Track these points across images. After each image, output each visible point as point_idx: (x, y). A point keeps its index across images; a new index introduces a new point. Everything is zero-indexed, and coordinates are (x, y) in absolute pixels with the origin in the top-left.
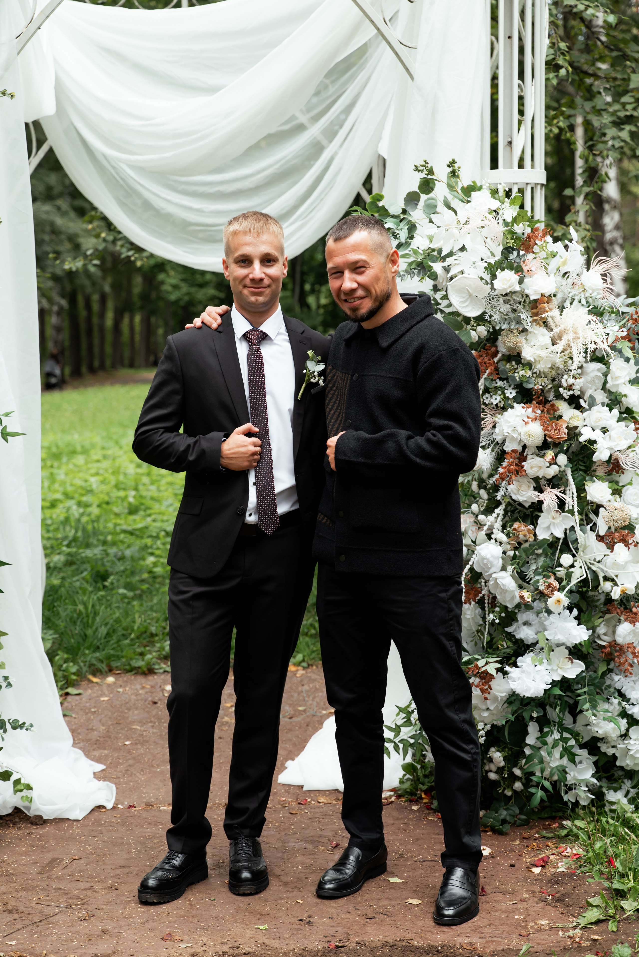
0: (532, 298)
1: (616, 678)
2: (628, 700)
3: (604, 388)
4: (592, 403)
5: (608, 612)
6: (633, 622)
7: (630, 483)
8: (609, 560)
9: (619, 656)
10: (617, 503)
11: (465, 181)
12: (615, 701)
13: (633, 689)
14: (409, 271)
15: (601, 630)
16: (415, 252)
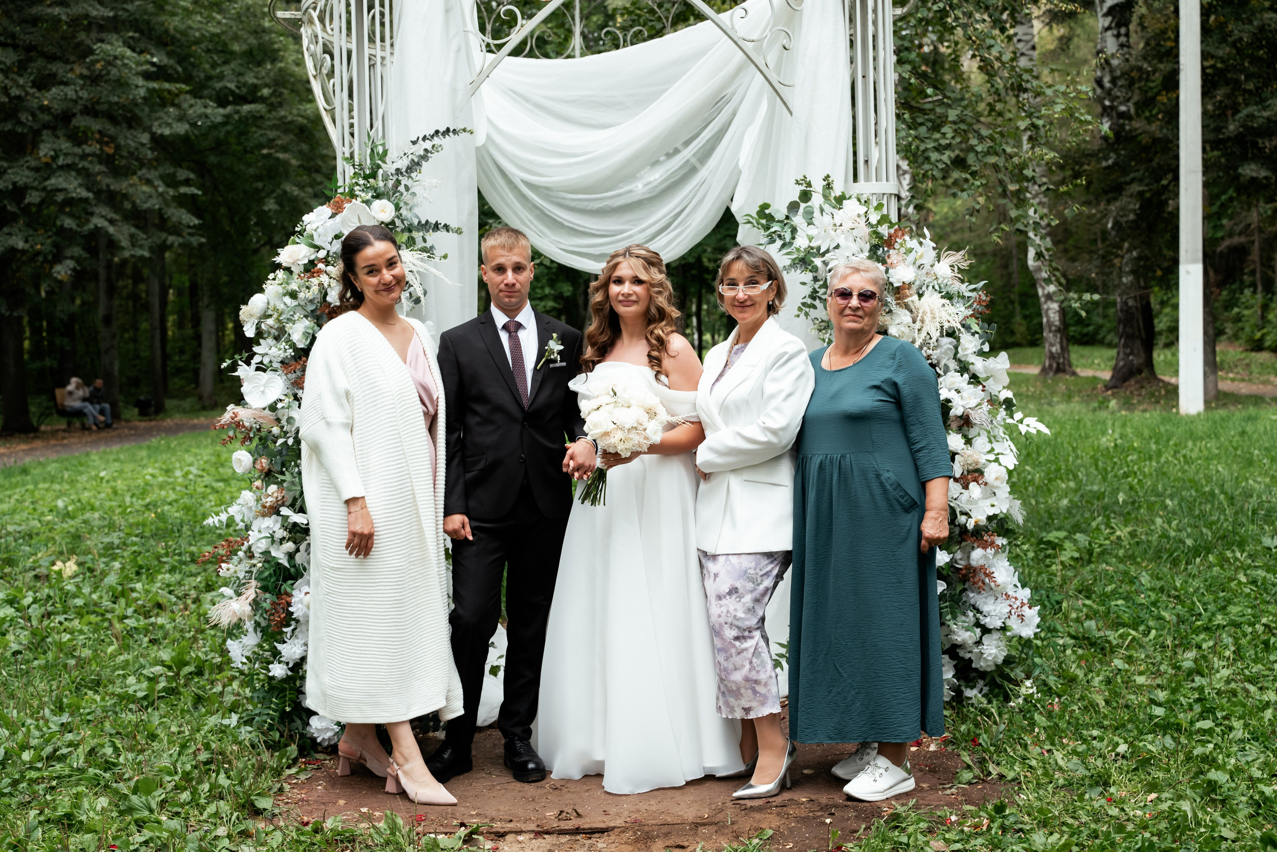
0: (896, 285)
1: (971, 595)
2: (981, 613)
3: (955, 358)
4: (947, 370)
5: (963, 540)
6: (985, 548)
7: (979, 434)
8: (964, 498)
9: (973, 577)
10: (969, 451)
11: (837, 191)
12: (971, 614)
13: (985, 603)
14: (794, 265)
15: (959, 555)
16: (798, 250)
